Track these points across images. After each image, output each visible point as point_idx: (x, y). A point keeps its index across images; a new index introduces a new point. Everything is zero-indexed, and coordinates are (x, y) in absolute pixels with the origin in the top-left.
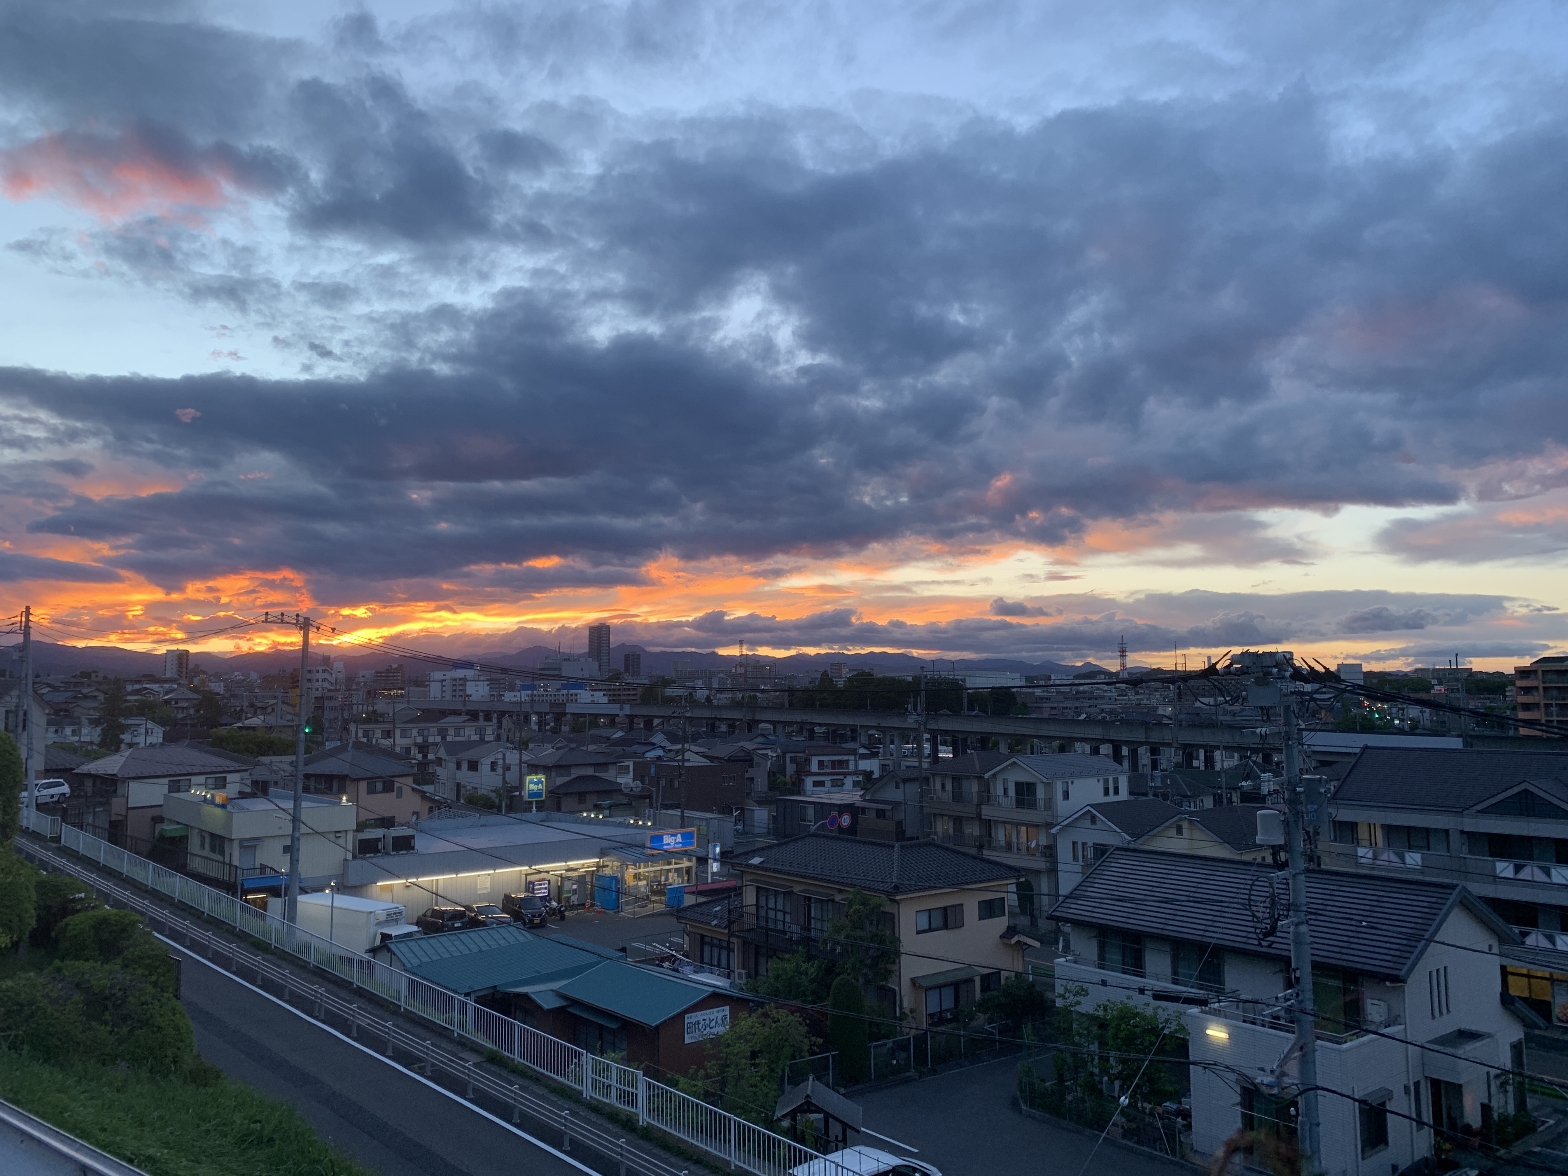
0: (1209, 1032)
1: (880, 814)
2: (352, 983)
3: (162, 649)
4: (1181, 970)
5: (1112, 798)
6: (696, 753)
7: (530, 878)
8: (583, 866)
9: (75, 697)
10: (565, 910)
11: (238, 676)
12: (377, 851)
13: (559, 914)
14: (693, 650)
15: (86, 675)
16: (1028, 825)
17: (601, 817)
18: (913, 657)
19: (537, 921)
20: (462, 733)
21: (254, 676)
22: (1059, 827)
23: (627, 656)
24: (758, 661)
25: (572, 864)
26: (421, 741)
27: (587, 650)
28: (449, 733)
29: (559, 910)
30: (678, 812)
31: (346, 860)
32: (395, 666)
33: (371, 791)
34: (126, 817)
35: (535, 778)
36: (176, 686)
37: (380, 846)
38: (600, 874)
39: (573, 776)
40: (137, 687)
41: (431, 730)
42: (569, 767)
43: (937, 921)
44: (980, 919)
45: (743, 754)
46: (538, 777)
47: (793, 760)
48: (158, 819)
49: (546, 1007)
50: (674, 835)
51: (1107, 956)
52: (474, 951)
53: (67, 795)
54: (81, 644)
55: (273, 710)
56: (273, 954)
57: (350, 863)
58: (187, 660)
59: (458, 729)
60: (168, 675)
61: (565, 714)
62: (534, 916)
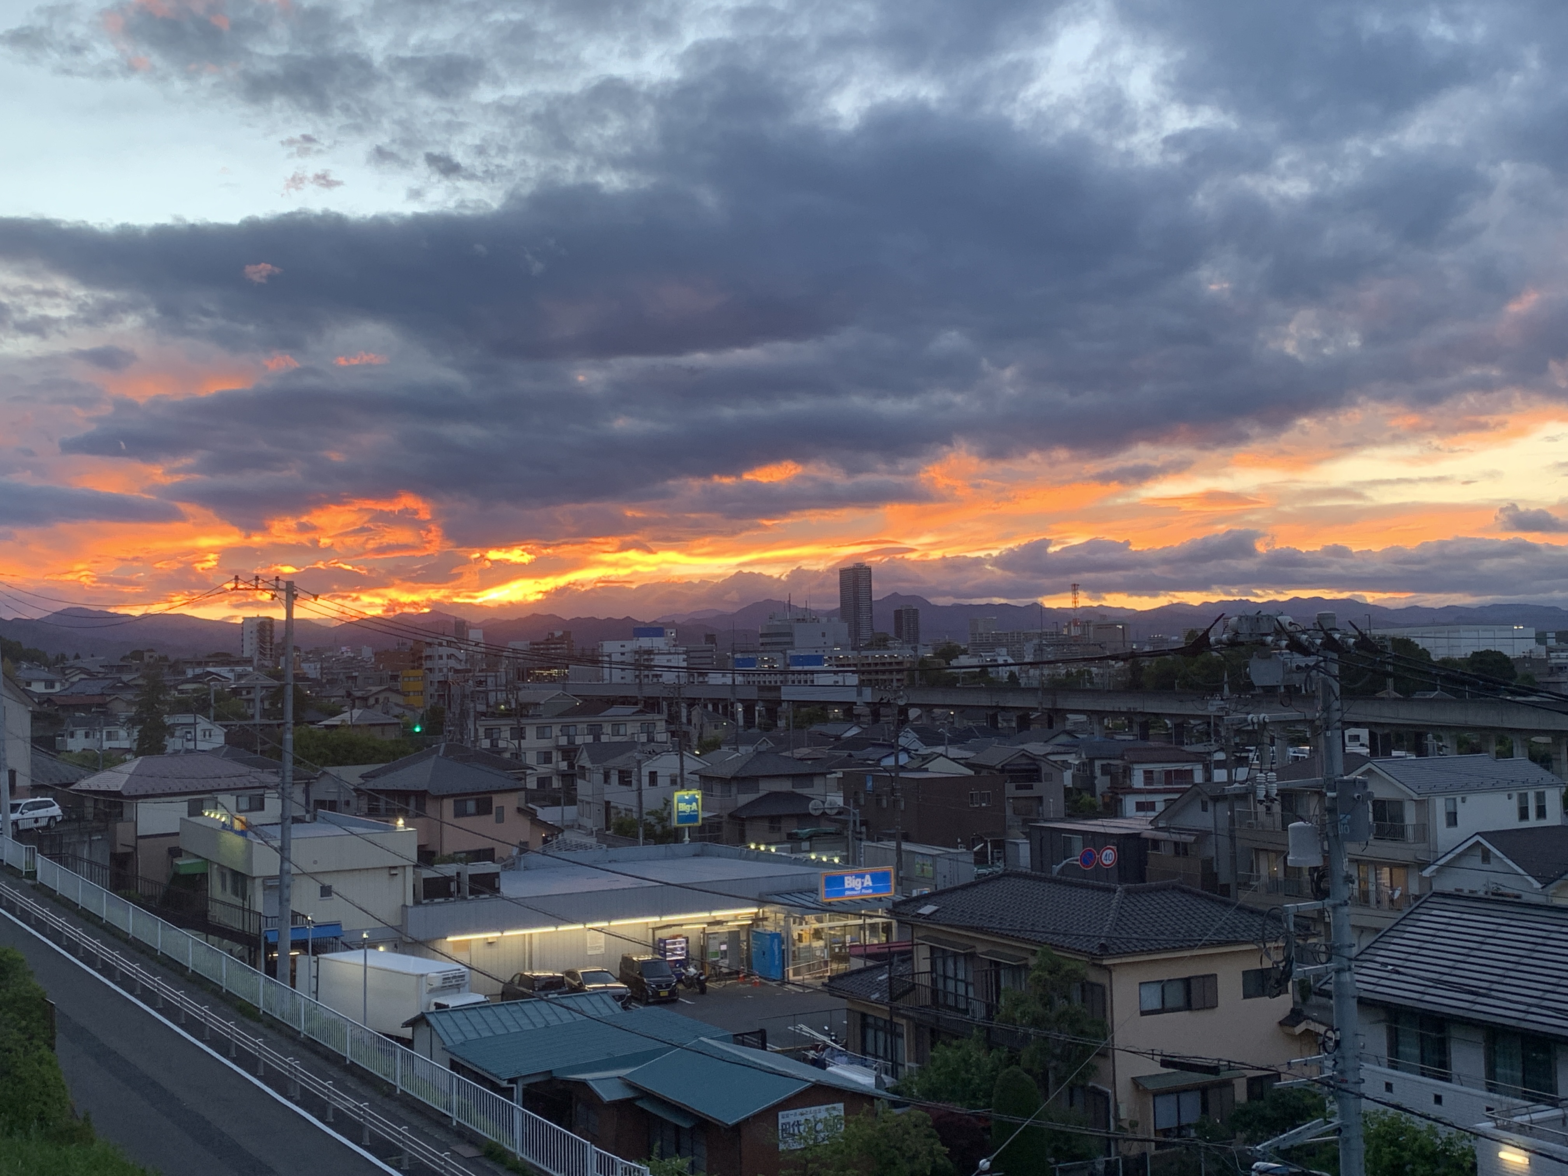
0: (1502, 1155)
1: (1181, 849)
2: (345, 1058)
3: (239, 616)
4: (1499, 1070)
5: (1533, 822)
6: (953, 760)
7: (660, 934)
8: (736, 918)
9: (113, 687)
10: (706, 980)
11: (346, 652)
12: (448, 894)
13: (698, 985)
14: (1003, 601)
15: (138, 655)
16: (1393, 865)
17: (773, 850)
18: (1368, 605)
19: (664, 993)
20: (622, 731)
21: (367, 652)
22: (1434, 867)
23: (898, 614)
24: (1104, 617)
25: (719, 914)
26: (566, 743)
27: (839, 606)
28: (604, 730)
29: (698, 979)
30: (893, 844)
31: (404, 906)
32: (558, 634)
33: (460, 813)
34: (136, 849)
35: (686, 794)
36: (251, 669)
37: (453, 887)
38: (760, 930)
39: (762, 793)
40: (199, 671)
41: (580, 726)
42: (756, 779)
43: (1176, 996)
44: (1244, 998)
45: (1024, 761)
46: (691, 793)
47: (1105, 770)
48: (175, 852)
49: (606, 1097)
50: (862, 877)
51: (1401, 1048)
52: (539, 1026)
53: (59, 819)
54: (137, 612)
55: (377, 701)
56: (259, 1020)
57: (409, 910)
58: (272, 631)
59: (616, 726)
60: (246, 655)
61: (780, 702)
62: (659, 986)
